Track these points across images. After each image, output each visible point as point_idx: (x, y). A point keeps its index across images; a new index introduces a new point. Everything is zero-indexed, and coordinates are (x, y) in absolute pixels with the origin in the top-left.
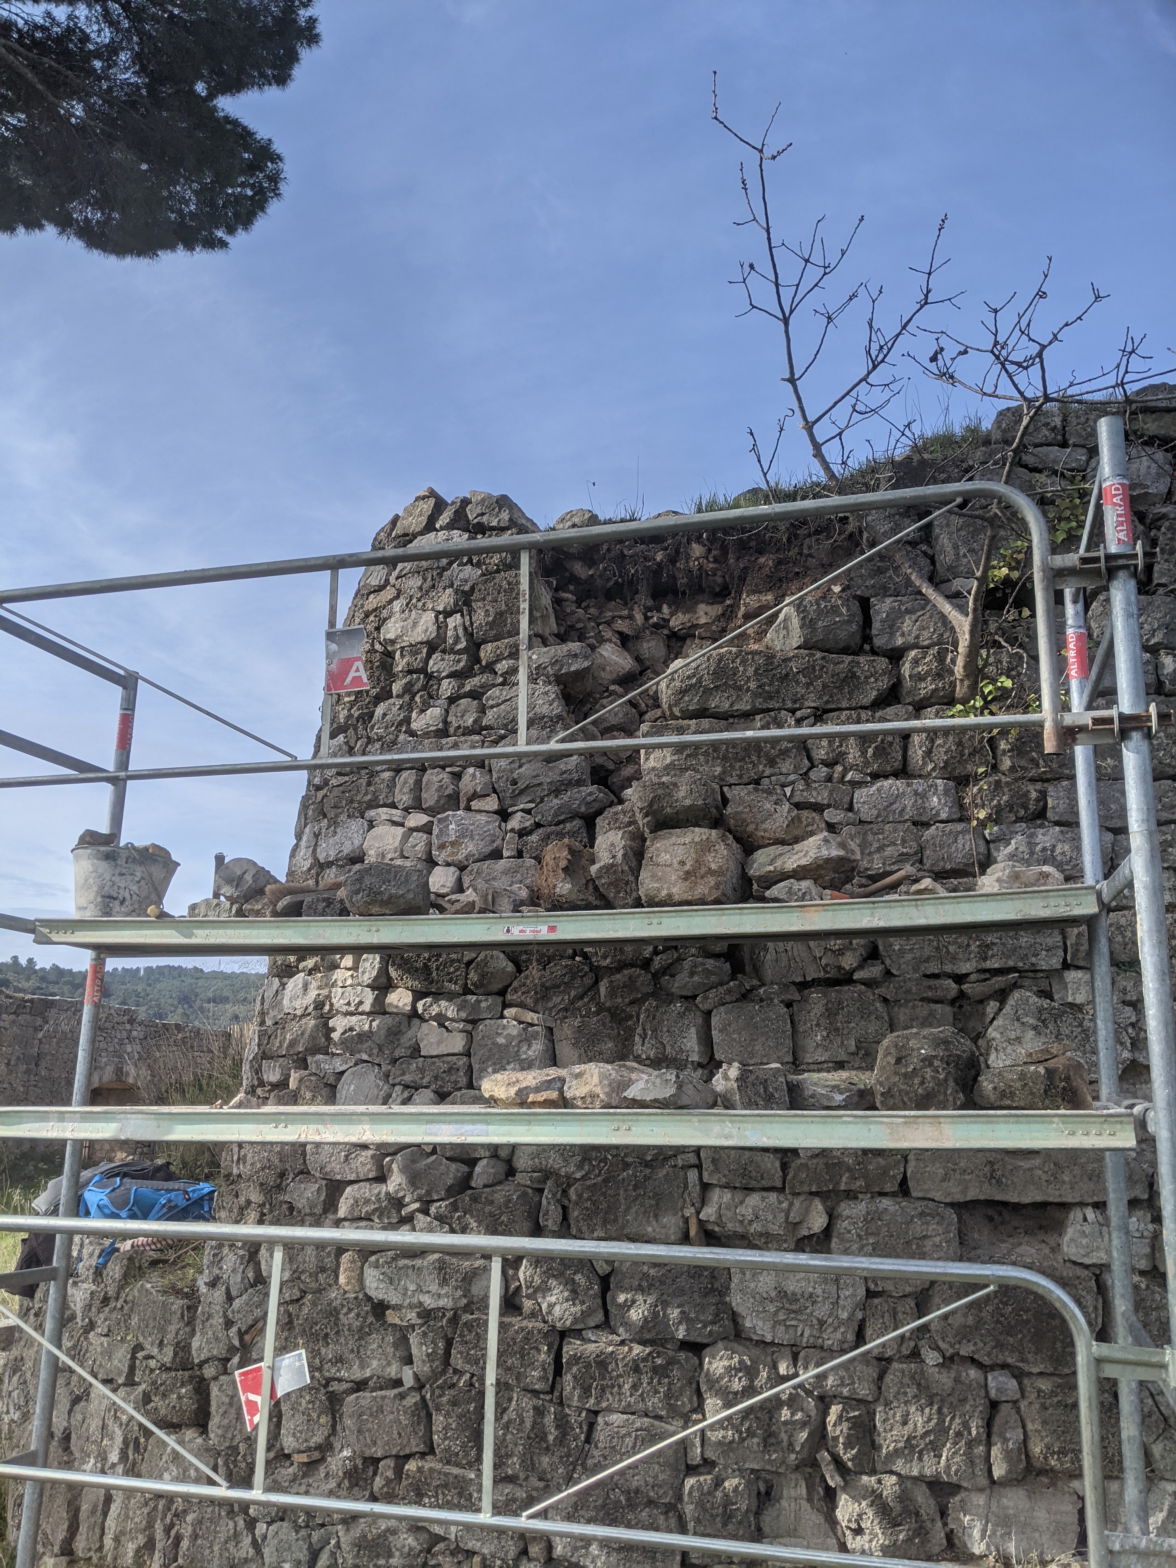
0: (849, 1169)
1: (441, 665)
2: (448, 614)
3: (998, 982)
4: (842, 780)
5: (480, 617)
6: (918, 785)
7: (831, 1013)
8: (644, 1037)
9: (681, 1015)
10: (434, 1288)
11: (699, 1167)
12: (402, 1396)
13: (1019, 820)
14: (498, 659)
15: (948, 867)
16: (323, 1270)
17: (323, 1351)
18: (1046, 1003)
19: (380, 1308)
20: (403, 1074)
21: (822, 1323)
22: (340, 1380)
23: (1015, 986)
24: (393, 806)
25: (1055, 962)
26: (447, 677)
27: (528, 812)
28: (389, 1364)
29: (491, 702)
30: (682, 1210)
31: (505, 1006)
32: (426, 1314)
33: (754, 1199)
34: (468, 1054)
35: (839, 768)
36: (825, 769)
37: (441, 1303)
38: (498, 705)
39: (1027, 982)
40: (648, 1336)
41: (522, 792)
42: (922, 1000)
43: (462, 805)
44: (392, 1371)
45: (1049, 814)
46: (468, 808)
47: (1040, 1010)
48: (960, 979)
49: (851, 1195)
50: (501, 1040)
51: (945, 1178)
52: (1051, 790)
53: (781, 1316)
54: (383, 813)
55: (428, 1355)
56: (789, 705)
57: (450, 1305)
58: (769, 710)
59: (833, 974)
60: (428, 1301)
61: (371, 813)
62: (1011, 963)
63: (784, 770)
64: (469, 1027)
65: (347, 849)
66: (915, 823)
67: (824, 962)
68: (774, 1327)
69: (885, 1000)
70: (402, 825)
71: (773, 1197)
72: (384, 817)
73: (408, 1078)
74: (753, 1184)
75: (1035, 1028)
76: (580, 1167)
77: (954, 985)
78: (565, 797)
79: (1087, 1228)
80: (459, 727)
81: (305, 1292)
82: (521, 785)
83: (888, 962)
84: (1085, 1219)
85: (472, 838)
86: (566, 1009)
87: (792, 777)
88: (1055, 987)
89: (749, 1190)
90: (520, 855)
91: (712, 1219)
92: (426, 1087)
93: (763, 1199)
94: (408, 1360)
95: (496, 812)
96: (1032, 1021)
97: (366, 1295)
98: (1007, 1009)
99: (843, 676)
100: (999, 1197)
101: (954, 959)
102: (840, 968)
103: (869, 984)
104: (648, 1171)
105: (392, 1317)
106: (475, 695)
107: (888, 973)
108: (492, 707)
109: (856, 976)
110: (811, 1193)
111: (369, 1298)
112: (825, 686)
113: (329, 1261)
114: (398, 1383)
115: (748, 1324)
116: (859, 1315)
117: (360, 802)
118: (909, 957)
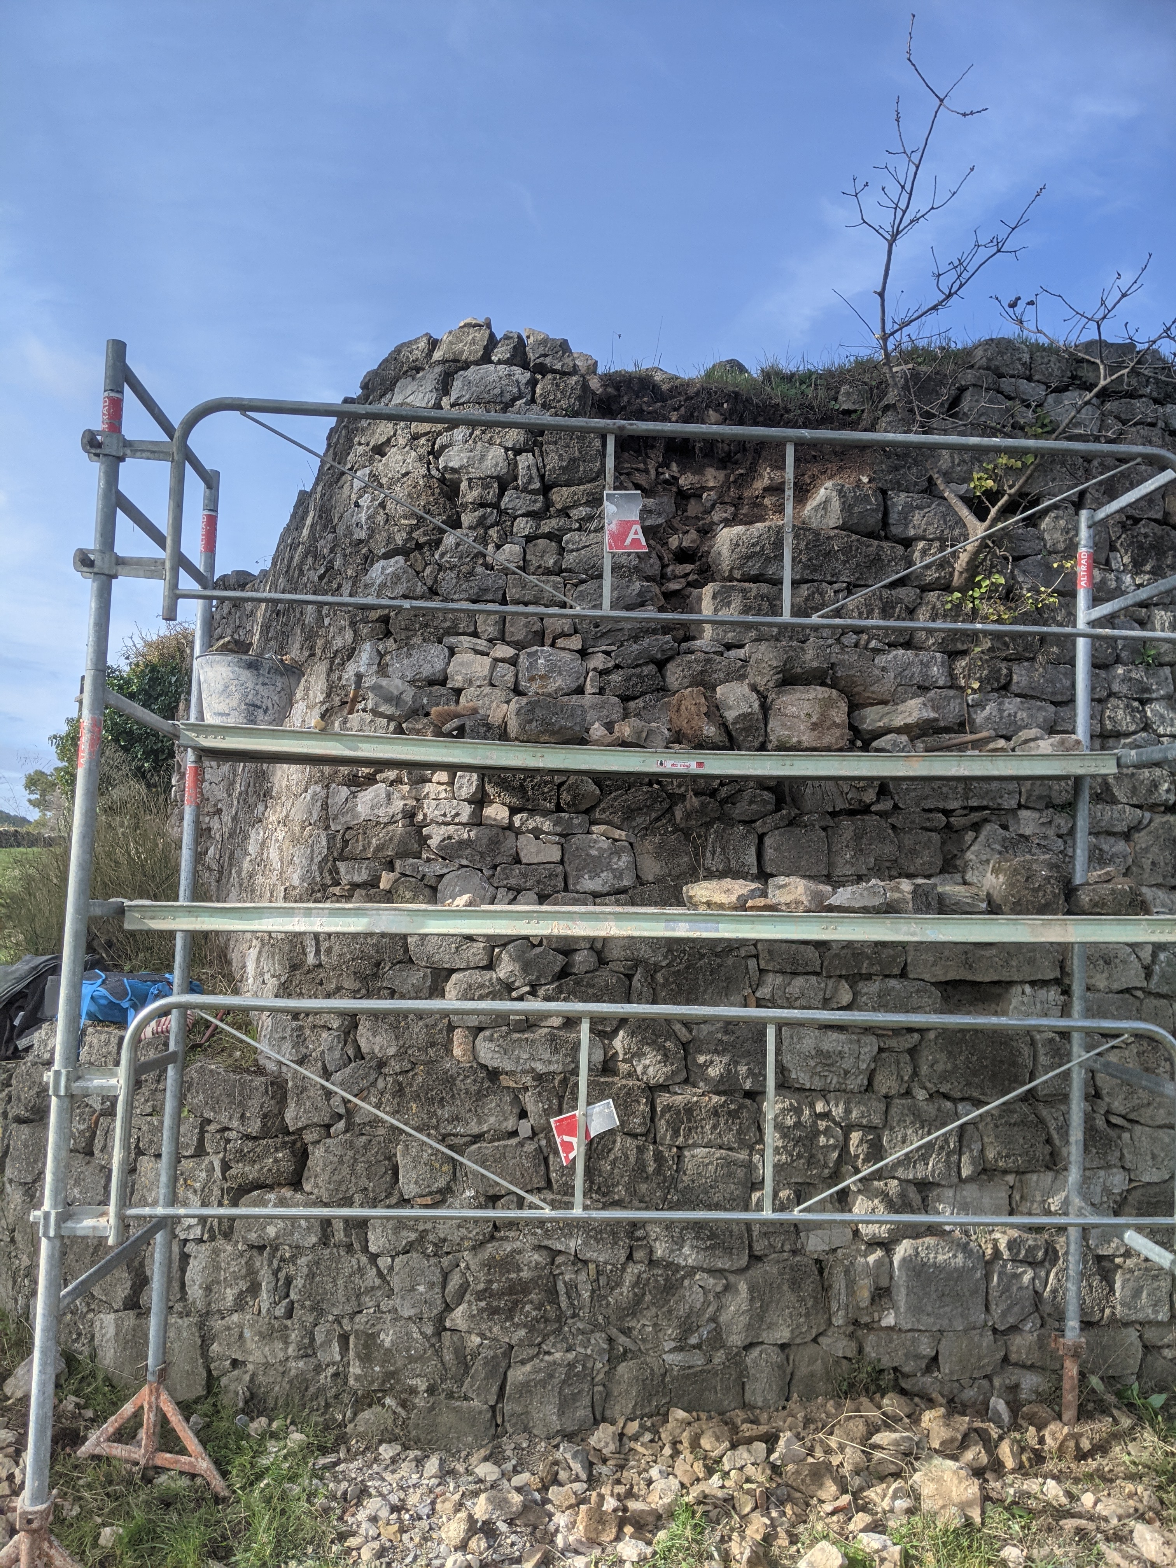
0: (868, 957)
1: (519, 503)
2: (518, 452)
3: (975, 817)
4: (866, 648)
5: (553, 461)
6: (924, 655)
7: (858, 838)
8: (713, 853)
9: (744, 837)
10: (546, 1056)
11: (757, 957)
12: (521, 1144)
13: (993, 690)
14: (576, 504)
16: (436, 1044)
17: (439, 1112)
18: (1007, 834)
19: (494, 1074)
20: (507, 878)
21: (846, 1072)
22: (457, 1135)
23: (986, 820)
24: (475, 634)
25: (1013, 804)
26: (523, 515)
27: (608, 653)
28: (506, 1119)
29: (571, 546)
30: (743, 989)
31: (593, 823)
32: (539, 1078)
33: (799, 981)
34: (562, 862)
35: (865, 637)
36: (854, 636)
37: (552, 1068)
38: (578, 550)
39: (994, 818)
40: (722, 1088)
41: (603, 635)
42: (922, 828)
43: (548, 641)
44: (510, 1125)
45: (1014, 688)
46: (553, 645)
47: (1004, 839)
48: (947, 813)
49: (869, 977)
50: (594, 852)
51: (934, 964)
52: (1015, 668)
53: (819, 1069)
54: (466, 641)
55: (544, 1110)
56: (829, 578)
57: (560, 1069)
58: (813, 581)
59: (855, 806)
60: (540, 1067)
61: (453, 640)
62: (985, 803)
64: (563, 840)
65: (427, 671)
66: (919, 687)
67: (849, 796)
68: (812, 1077)
69: (894, 827)
70: (487, 654)
71: (813, 979)
72: (466, 645)
73: (512, 882)
74: (801, 969)
75: (1000, 853)
76: (666, 957)
77: (943, 818)
78: (646, 642)
79: (1025, 999)
80: (540, 567)
81: (414, 1064)
82: (603, 628)
83: (896, 797)
84: (1023, 993)
85: (560, 673)
86: (646, 829)
87: (830, 641)
88: (1011, 823)
89: (795, 974)
90: (601, 691)
91: (768, 997)
92: (529, 890)
93: (807, 981)
94: (523, 1114)
95: (577, 651)
96: (998, 847)
97: (479, 1064)
98: (982, 838)
99: (871, 557)
100: (970, 977)
101: (946, 798)
102: (860, 801)
103: (880, 814)
104: (719, 960)
105: (505, 1081)
106: (554, 537)
107: (896, 807)
108: (572, 551)
109: (873, 809)
110: (841, 976)
111: (484, 1067)
112: (858, 565)
113: (440, 1038)
114: (515, 1133)
115: (793, 1076)
116: (873, 1066)
117: (436, 628)
118: (913, 794)
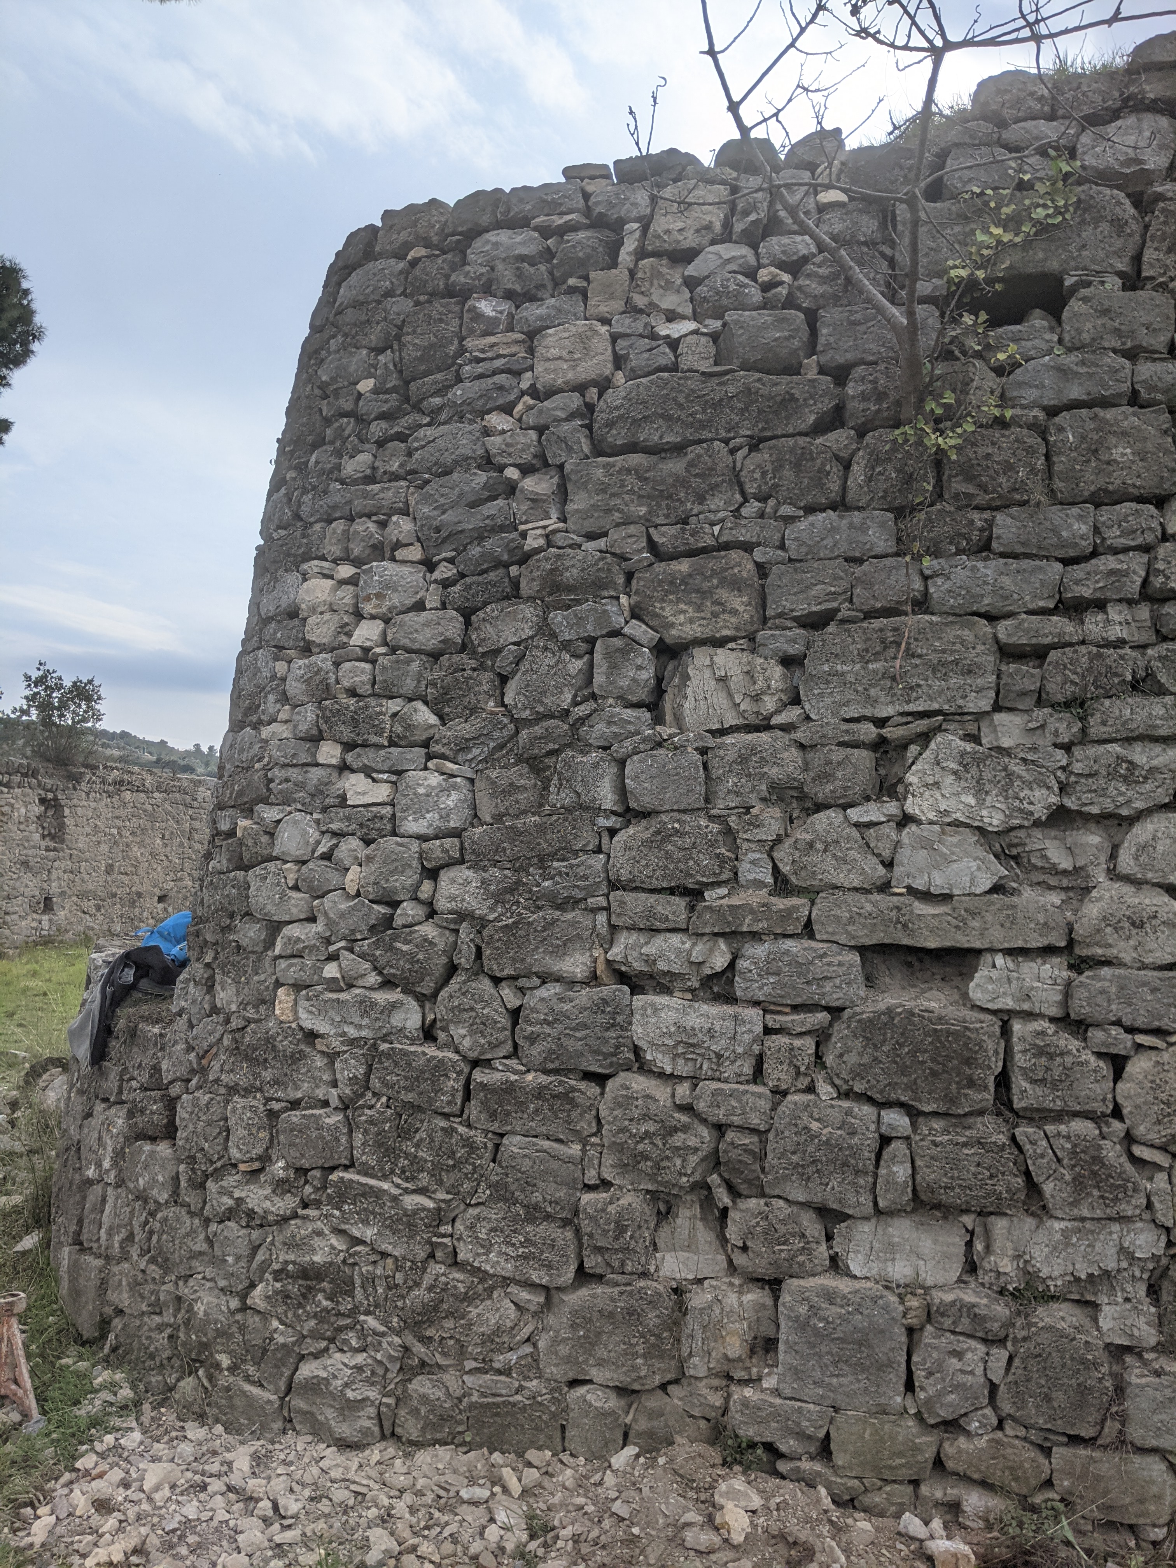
0: (752, 911)
2: (380, 351)
3: (921, 725)
4: (774, 515)
6: (855, 517)
7: (743, 760)
8: (559, 787)
9: (596, 765)
10: (356, 1020)
11: (608, 909)
13: (959, 552)
15: (879, 605)
16: (264, 1002)
17: (263, 1073)
18: (969, 747)
19: (311, 1036)
20: (331, 822)
21: (719, 1056)
22: (277, 1100)
23: (939, 729)
24: (324, 558)
25: (985, 704)
26: (376, 419)
27: (451, 561)
28: (318, 1086)
29: (416, 445)
30: (590, 949)
31: (429, 757)
32: (350, 1043)
33: (658, 940)
34: (392, 803)
35: (772, 502)
36: (756, 504)
37: (363, 1033)
38: (423, 447)
39: (951, 727)
40: (551, 1066)
41: (445, 540)
42: (839, 744)
43: (387, 555)
44: (321, 1092)
45: (994, 545)
46: (393, 559)
47: (963, 754)
48: (881, 722)
49: (756, 936)
50: (421, 791)
51: (850, 922)
53: (680, 1050)
54: (314, 565)
55: (350, 1079)
56: (723, 434)
57: (370, 1035)
58: (701, 441)
59: (753, 720)
60: (352, 1032)
61: (305, 566)
62: (936, 706)
63: (712, 507)
64: (394, 778)
65: (284, 603)
66: (846, 560)
67: (742, 707)
68: (673, 1059)
69: (800, 745)
70: (331, 577)
71: (676, 937)
72: (316, 570)
74: (658, 925)
76: (492, 909)
77: (873, 729)
78: (487, 545)
79: (994, 974)
80: (385, 473)
81: (248, 1022)
82: (444, 533)
83: (807, 706)
84: (994, 965)
85: (395, 590)
86: (485, 760)
87: (721, 515)
88: (985, 730)
89: (653, 931)
90: (444, 606)
91: (618, 958)
92: (353, 835)
93: (667, 940)
94: (334, 1083)
95: (420, 562)
96: (953, 766)
97: (299, 1025)
98: (927, 754)
99: (779, 399)
100: (906, 941)
101: (875, 702)
102: (758, 713)
103: (786, 729)
105: (321, 1045)
106: (402, 438)
107: (806, 717)
108: (417, 449)
109: (775, 721)
110: (715, 934)
111: (301, 1028)
112: (760, 411)
113: (268, 994)
114: (326, 1103)
115: (649, 1057)
116: (757, 1050)
117: (295, 556)
118: (828, 700)
